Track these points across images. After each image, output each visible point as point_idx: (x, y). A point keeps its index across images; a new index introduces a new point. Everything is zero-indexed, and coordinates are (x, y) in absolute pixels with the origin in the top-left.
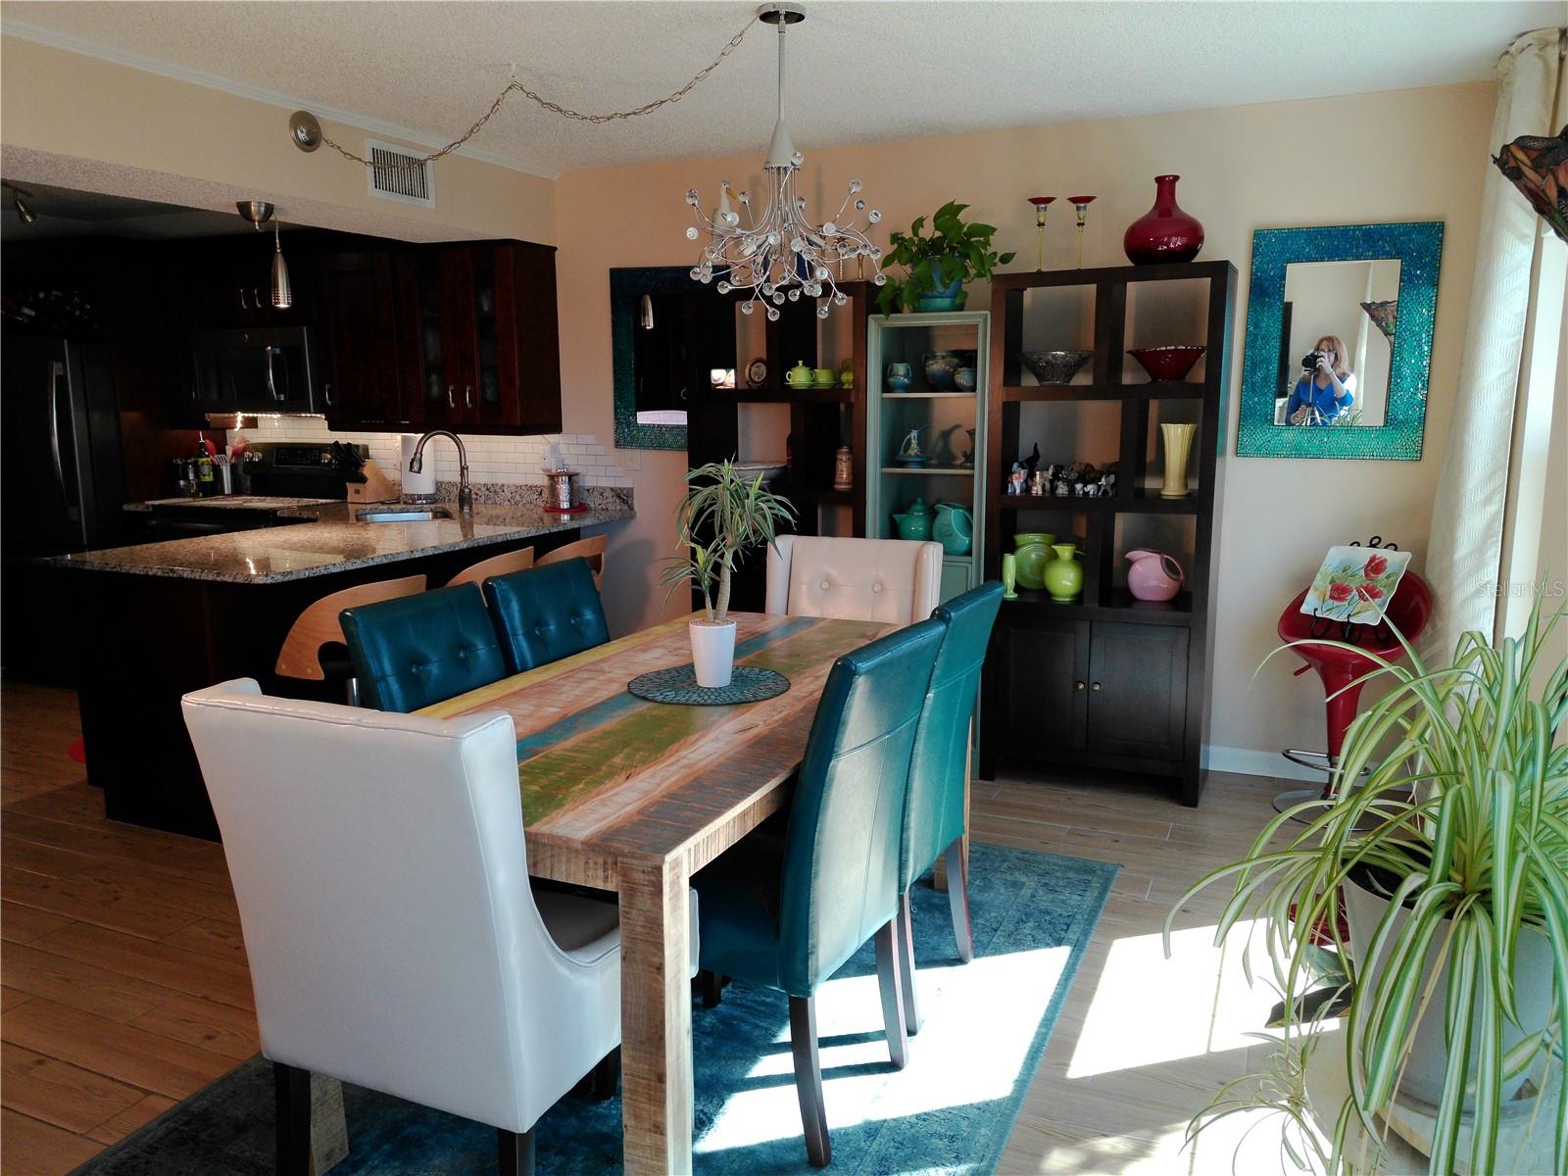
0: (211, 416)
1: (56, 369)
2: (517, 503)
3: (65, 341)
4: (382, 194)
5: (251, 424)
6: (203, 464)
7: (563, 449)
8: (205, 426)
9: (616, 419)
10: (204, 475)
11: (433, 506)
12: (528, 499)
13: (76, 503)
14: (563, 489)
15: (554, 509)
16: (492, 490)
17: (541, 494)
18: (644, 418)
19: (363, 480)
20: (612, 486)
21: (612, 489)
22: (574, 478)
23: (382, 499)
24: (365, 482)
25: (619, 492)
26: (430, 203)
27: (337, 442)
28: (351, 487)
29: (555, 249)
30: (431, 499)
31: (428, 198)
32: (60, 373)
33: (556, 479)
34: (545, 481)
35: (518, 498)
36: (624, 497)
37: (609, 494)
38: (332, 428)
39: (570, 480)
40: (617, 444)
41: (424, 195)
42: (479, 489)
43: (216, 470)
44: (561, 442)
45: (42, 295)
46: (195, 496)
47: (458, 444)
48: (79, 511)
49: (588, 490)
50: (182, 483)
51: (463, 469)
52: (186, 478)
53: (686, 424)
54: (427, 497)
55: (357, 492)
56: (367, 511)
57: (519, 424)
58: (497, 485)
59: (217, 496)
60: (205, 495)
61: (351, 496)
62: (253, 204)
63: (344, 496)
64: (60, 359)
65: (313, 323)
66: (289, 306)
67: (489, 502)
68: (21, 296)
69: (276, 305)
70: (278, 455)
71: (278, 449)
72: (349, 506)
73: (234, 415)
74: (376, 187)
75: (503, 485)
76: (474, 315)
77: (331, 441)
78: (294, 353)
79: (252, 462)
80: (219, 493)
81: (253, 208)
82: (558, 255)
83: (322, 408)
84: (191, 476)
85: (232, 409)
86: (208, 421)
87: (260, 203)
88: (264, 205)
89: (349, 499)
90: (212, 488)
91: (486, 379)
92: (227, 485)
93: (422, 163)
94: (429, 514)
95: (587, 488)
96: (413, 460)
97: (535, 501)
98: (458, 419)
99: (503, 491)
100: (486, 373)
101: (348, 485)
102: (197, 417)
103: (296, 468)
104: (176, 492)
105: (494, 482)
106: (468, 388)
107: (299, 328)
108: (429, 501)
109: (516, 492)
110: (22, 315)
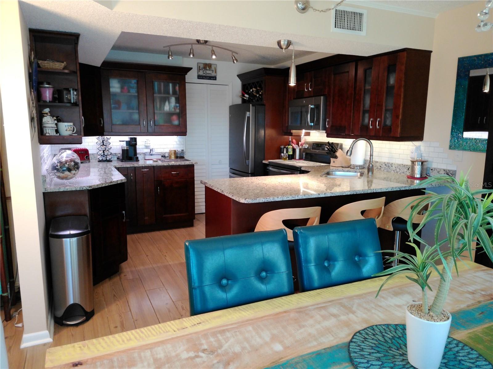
0: (294, 132)
1: (248, 113)
2: (397, 172)
3: (251, 105)
5: (308, 134)
6: (289, 148)
7: (422, 148)
8: (291, 134)
9: (452, 134)
10: (289, 152)
11: (361, 170)
12: (403, 171)
13: (248, 159)
14: (418, 169)
15: (412, 177)
16: (387, 165)
17: (409, 169)
18: (467, 135)
20: (445, 168)
21: (444, 170)
22: (425, 163)
23: (343, 165)
24: (337, 158)
25: (448, 172)
26: (363, 33)
27: (329, 142)
28: (332, 160)
29: (431, 52)
30: (362, 167)
31: (362, 31)
32: (249, 116)
33: (415, 163)
34: (409, 163)
35: (398, 170)
36: (451, 174)
37: (442, 172)
38: (328, 136)
39: (422, 163)
40: (450, 148)
41: (360, 29)
42: (382, 165)
43: (294, 150)
44: (422, 145)
45: (251, 90)
46: (285, 159)
47: (371, 145)
48: (249, 161)
49: (432, 169)
50: (282, 154)
51: (371, 155)
52: (283, 153)
53: (487, 138)
54: (360, 166)
55: (334, 162)
56: (334, 170)
57: (398, 136)
58: (389, 163)
59: (293, 160)
60: (289, 159)
61: (332, 164)
62: (282, 41)
63: (329, 163)
64: (249, 111)
65: (326, 95)
66: (295, 85)
67: (385, 170)
68: (247, 91)
69: (290, 85)
70: (313, 146)
71: (313, 144)
72: (331, 167)
73: (302, 131)
74: (335, 27)
75: (392, 164)
76: (385, 86)
77: (327, 141)
78: (318, 107)
79: (305, 148)
80: (294, 159)
81: (282, 43)
82: (432, 54)
83: (325, 128)
84: (285, 152)
85: (301, 129)
86: (292, 133)
87: (285, 40)
88: (287, 41)
89: (331, 164)
90: (292, 157)
91: (387, 115)
92: (297, 156)
93: (361, 15)
94: (359, 174)
95: (431, 168)
96: (348, 151)
97: (405, 172)
98: (373, 133)
99: (392, 166)
100: (388, 112)
101: (331, 158)
102: (289, 131)
103: (317, 151)
104: (280, 158)
105: (389, 162)
106: (378, 119)
107: (320, 97)
108: (360, 168)
109: (398, 167)
110: (245, 97)
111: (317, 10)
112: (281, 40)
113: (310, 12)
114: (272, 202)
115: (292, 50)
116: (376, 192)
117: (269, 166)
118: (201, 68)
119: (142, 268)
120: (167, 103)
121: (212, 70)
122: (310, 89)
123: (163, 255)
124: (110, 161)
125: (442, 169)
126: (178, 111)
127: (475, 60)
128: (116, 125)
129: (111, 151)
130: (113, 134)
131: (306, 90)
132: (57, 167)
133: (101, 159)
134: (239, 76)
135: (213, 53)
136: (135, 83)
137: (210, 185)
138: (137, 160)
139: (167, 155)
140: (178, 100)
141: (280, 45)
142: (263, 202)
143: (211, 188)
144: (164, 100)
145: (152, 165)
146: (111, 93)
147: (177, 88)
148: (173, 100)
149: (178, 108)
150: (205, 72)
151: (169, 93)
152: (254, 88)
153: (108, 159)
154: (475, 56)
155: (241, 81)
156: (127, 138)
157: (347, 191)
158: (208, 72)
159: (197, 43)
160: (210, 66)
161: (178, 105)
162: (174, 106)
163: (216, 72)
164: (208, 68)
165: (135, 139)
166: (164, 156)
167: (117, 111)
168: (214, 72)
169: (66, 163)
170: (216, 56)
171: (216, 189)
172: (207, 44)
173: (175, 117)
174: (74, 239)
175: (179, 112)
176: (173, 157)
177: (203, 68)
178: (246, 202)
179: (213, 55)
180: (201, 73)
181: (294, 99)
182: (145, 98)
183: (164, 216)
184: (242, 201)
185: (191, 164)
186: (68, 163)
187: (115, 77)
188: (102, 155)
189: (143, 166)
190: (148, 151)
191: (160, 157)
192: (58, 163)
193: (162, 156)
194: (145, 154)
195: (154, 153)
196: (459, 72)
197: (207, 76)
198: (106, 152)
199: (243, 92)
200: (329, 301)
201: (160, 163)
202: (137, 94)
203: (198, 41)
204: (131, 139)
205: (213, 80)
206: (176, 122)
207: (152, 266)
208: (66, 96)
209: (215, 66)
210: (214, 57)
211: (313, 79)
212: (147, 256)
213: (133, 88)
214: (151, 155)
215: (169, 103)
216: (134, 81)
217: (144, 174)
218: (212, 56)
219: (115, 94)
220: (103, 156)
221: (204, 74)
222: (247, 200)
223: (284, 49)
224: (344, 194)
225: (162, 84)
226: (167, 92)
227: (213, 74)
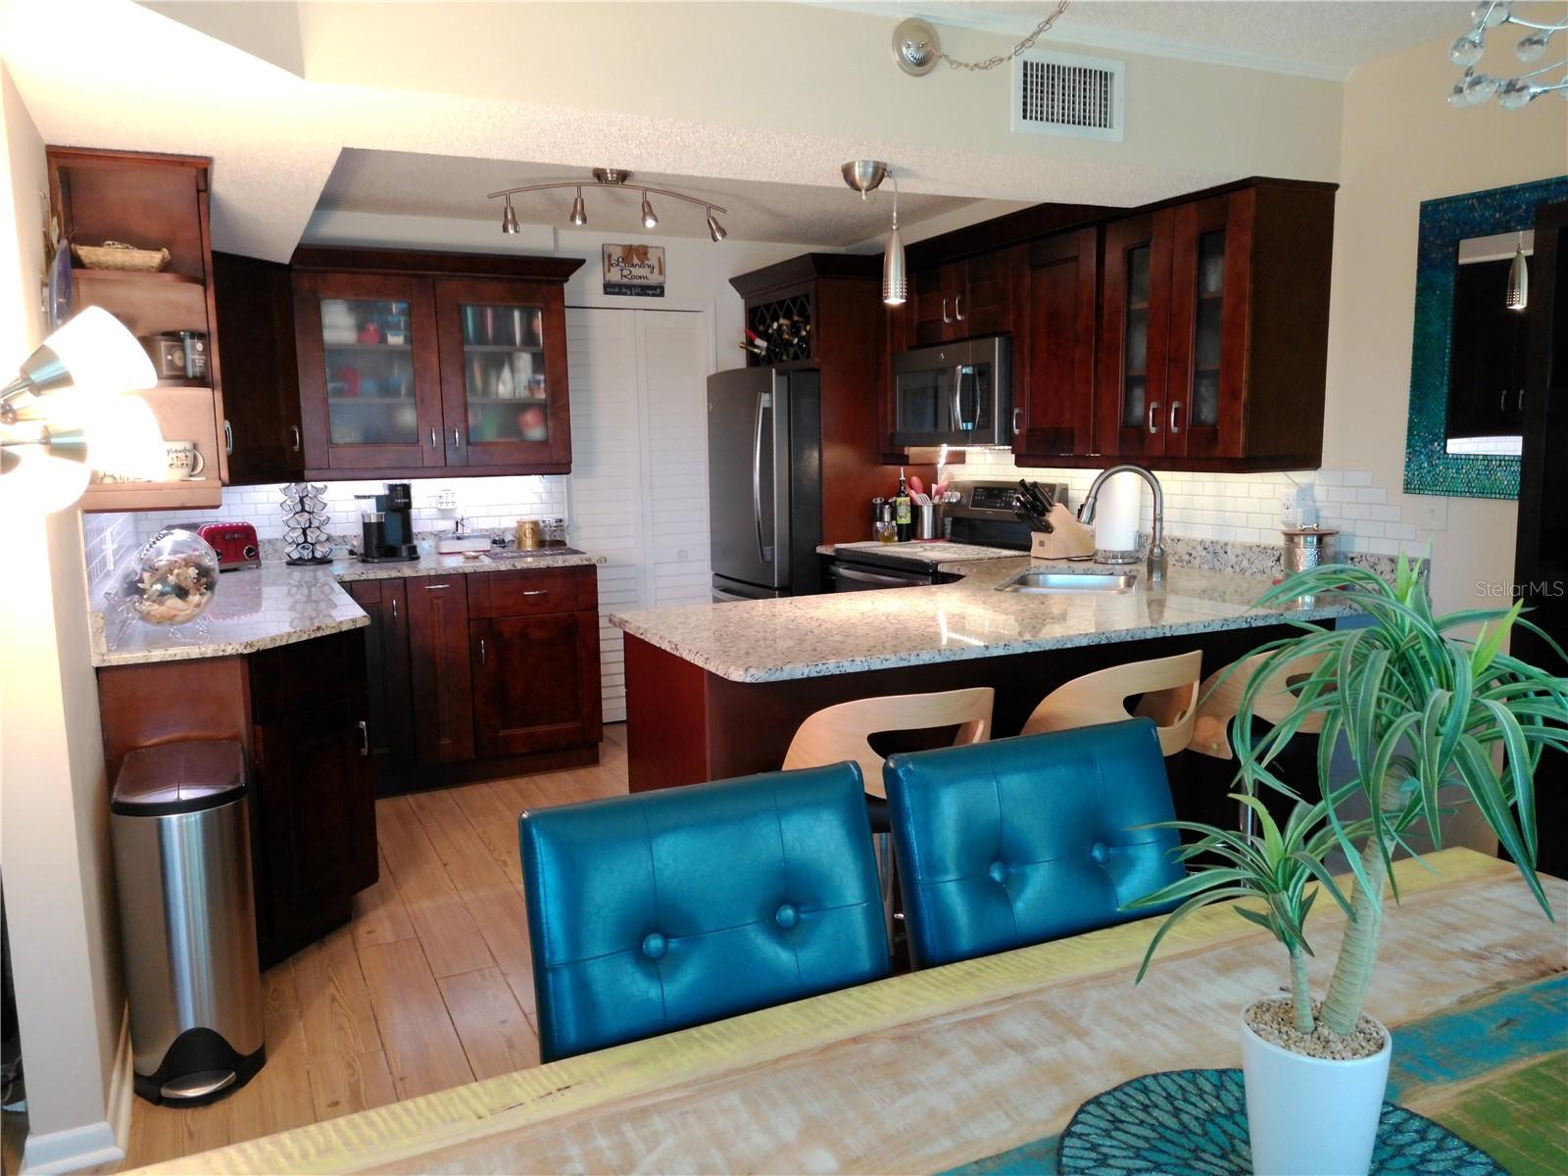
0: (913, 451)
1: (764, 400)
2: (1243, 571)
3: (774, 371)
4: (1033, 126)
5: (958, 459)
6: (900, 504)
7: (1319, 493)
8: (904, 460)
9: (1409, 446)
10: (901, 517)
11: (1127, 568)
12: (1260, 567)
13: (772, 543)
14: (1306, 556)
16: (1211, 549)
17: (1278, 560)
18: (1457, 446)
19: (1047, 529)
21: (1387, 559)
22: (1328, 540)
23: (1072, 555)
24: (1051, 532)
26: (1115, 133)
27: (1023, 480)
28: (1036, 537)
29: (1335, 187)
30: (1129, 558)
32: (767, 405)
33: (1296, 539)
34: (1280, 541)
35: (1245, 563)
38: (1019, 463)
39: (1320, 541)
40: (1408, 488)
41: (1104, 122)
42: (1194, 548)
43: (916, 511)
44: (1317, 482)
45: (775, 325)
46: (888, 540)
47: (1155, 486)
48: (773, 550)
49: (1352, 559)
50: (879, 524)
51: (1158, 519)
52: (881, 519)
53: (1520, 453)
54: (1123, 555)
55: (1042, 544)
56: (1042, 570)
57: (1240, 456)
58: (1217, 543)
59: (912, 541)
60: (900, 540)
61: (1035, 550)
62: (857, 163)
63: (1028, 548)
64: (770, 391)
65: (1010, 332)
66: (904, 301)
67: (1206, 566)
68: (761, 328)
69: (886, 301)
70: (975, 495)
71: (976, 488)
72: (1033, 560)
73: (938, 449)
74: (1025, 117)
75: (1226, 544)
76: (1193, 300)
77: (1018, 480)
78: (983, 372)
79: (949, 503)
80: (917, 539)
81: (857, 172)
82: (1338, 194)
83: (1008, 439)
84: (887, 517)
85: (935, 441)
86: (907, 456)
87: (866, 163)
88: (872, 164)
89: (1033, 552)
90: (910, 533)
91: (1203, 390)
92: (927, 532)
93: (1105, 77)
94: (1122, 580)
95: (1351, 555)
96: (1082, 506)
97: (1268, 571)
98: (1159, 449)
99: (1226, 553)
100: (1205, 382)
101: (1033, 533)
102: (896, 452)
103: (989, 511)
104: (870, 535)
105: (1215, 539)
106: (1175, 405)
107: (991, 339)
108: (1126, 561)
109: (1243, 554)
110: (757, 347)
111: (960, 64)
112: (853, 163)
113: (941, 72)
114: (833, 676)
115: (891, 194)
116: (1173, 637)
117: (837, 563)
118: (613, 261)
119: (426, 904)
120: (506, 373)
121: (649, 266)
122: (959, 317)
123: (496, 860)
125: (1384, 556)
126: (541, 395)
127: (1472, 208)
128: (337, 445)
129: (330, 529)
130: (332, 474)
131: (946, 320)
132: (139, 585)
133: (295, 556)
134: (738, 282)
135: (647, 210)
136: (402, 312)
137: (638, 627)
138: (413, 555)
139: (508, 537)
140: (539, 363)
141: (850, 177)
142: (805, 676)
143: (642, 637)
144: (497, 362)
145: (461, 571)
146: (325, 347)
147: (538, 324)
148: (524, 361)
149: (542, 385)
150: (626, 272)
151: (512, 342)
152: (785, 317)
153: (318, 555)
154: (1474, 196)
155: (742, 296)
156: (379, 488)
157: (1077, 636)
158: (637, 271)
159: (596, 180)
160: (642, 252)
161: (541, 377)
162: (529, 382)
163: (661, 272)
164: (636, 261)
165: (406, 489)
166: (499, 542)
167: (347, 401)
168: (656, 270)
169: (171, 572)
170: (656, 220)
171: (655, 642)
172: (626, 183)
173: (530, 417)
174: (194, 817)
175: (546, 400)
176: (529, 544)
177: (620, 260)
178: (748, 680)
179: (648, 218)
180: (615, 276)
181: (910, 348)
182: (435, 360)
183: (502, 733)
184: (737, 675)
185: (586, 563)
186: (176, 571)
187: (337, 295)
188: (298, 545)
189: (432, 573)
190: (450, 525)
191: (486, 545)
192: (144, 570)
193: (494, 542)
194: (439, 536)
195: (467, 531)
196: (1426, 246)
197: (635, 286)
198: (312, 532)
199: (749, 332)
200: (1004, 999)
201: (487, 564)
202: (409, 347)
203: (599, 175)
204: (392, 488)
205: (654, 295)
206: (536, 432)
207: (459, 899)
208: (170, 357)
209: (659, 253)
210: (650, 223)
211: (968, 285)
212: (445, 865)
213: (395, 328)
214: (459, 538)
215: (513, 370)
216: (395, 307)
217: (435, 601)
218: (644, 220)
219: (340, 350)
220: (303, 548)
221: (625, 281)
222: (752, 671)
223: (863, 191)
224: (1069, 646)
225: (489, 312)
226: (504, 336)
227: (654, 279)
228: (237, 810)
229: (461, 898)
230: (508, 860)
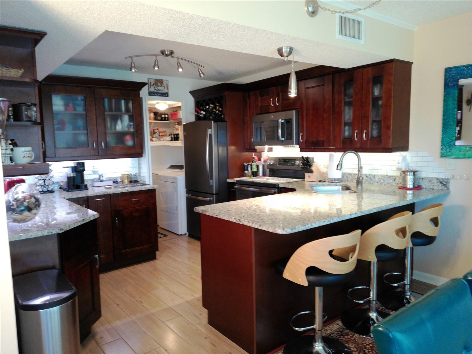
0: (257, 148)
1: (209, 131)
2: (381, 184)
3: (213, 122)
4: (342, 37)
5: (270, 150)
6: (253, 165)
7: (409, 158)
8: (255, 151)
9: (442, 143)
10: (254, 169)
11: (341, 184)
12: (388, 182)
13: (212, 178)
14: (410, 178)
15: (404, 188)
16: (369, 177)
17: (395, 180)
19: (311, 172)
20: (437, 176)
21: (437, 179)
22: (416, 173)
23: (319, 180)
24: (313, 173)
25: (441, 180)
26: (362, 42)
27: (303, 156)
28: (307, 175)
29: (412, 63)
31: (361, 40)
32: (210, 133)
33: (406, 173)
34: (397, 174)
35: (382, 181)
36: (444, 183)
37: (435, 181)
38: (302, 150)
39: (414, 173)
40: (443, 156)
41: (360, 38)
43: (258, 167)
44: (408, 155)
45: (207, 107)
46: (250, 176)
47: (358, 157)
48: (213, 181)
49: (422, 179)
50: (246, 172)
51: (360, 168)
52: (247, 170)
54: (338, 179)
55: (309, 177)
56: (314, 185)
57: (390, 147)
58: (371, 175)
59: (257, 177)
60: (253, 177)
61: (307, 178)
62: (284, 48)
63: (304, 178)
64: (211, 128)
65: (298, 109)
66: (296, 95)
67: (367, 182)
68: (201, 108)
69: (289, 96)
70: (279, 161)
71: (279, 159)
72: (306, 182)
73: (264, 147)
74: (340, 34)
75: (375, 175)
76: (371, 98)
77: (301, 156)
78: (288, 122)
79: (270, 164)
80: (258, 176)
81: (284, 50)
82: (413, 66)
83: (298, 143)
84: (249, 169)
85: (264, 145)
86: (256, 149)
87: (287, 47)
88: (289, 48)
89: (306, 179)
90: (255, 174)
91: (374, 127)
92: (261, 173)
93: (360, 23)
95: (422, 178)
96: (338, 164)
97: (391, 183)
98: (358, 146)
99: (375, 178)
100: (374, 124)
101: (306, 174)
102: (252, 148)
103: (286, 167)
104: (243, 175)
105: (370, 173)
106: (365, 131)
107: (293, 111)
108: (339, 181)
109: (381, 178)
110: (201, 114)
112: (282, 47)
117: (237, 185)
118: (152, 84)
120: (119, 122)
121: (164, 86)
122: (277, 104)
123: (137, 301)
124: (52, 192)
125: (434, 178)
126: (132, 130)
127: (464, 70)
128: (58, 148)
129: (53, 179)
130: (57, 159)
131: (272, 105)
132: (12, 207)
133: (41, 190)
134: (192, 93)
135: (179, 65)
136: (82, 100)
137: (214, 213)
138: (86, 188)
139: (119, 180)
140: (131, 118)
141: (281, 52)
144: (115, 119)
145: (109, 193)
146: (54, 112)
147: (130, 105)
148: (126, 118)
149: (132, 127)
150: (156, 88)
151: (121, 111)
152: (212, 104)
153: (50, 189)
154: (464, 66)
155: (194, 97)
156: (72, 164)
158: (160, 88)
159: (162, 54)
160: (161, 82)
161: (132, 123)
162: (128, 125)
163: (168, 89)
164: (159, 84)
165: (83, 164)
166: (115, 182)
167: (61, 132)
168: (166, 88)
169: (25, 200)
172: (173, 55)
173: (128, 138)
175: (134, 131)
176: (126, 181)
177: (154, 84)
179: (179, 68)
180: (152, 89)
181: (257, 114)
182: (95, 117)
183: (123, 251)
184: (279, 231)
185: (153, 188)
186: (27, 201)
187: (58, 92)
188: (42, 186)
189: (98, 194)
190: (97, 176)
191: (111, 183)
193: (114, 182)
194: (93, 180)
195: (104, 178)
196: (447, 82)
197: (159, 93)
198: (48, 181)
199: (196, 108)
201: (112, 191)
202: (84, 113)
204: (78, 164)
205: (165, 96)
206: (130, 143)
207: (130, 319)
208: (26, 113)
209: (167, 82)
210: (180, 70)
211: (280, 94)
212: (118, 305)
213: (79, 105)
214: (101, 181)
215: (122, 121)
216: (80, 98)
217: (99, 205)
219: (58, 113)
220: (44, 187)
221: (156, 91)
222: (286, 229)
223: (285, 57)
225: (113, 100)
226: (119, 109)
227: (165, 91)
228: (73, 303)
229: (131, 319)
230: (142, 300)
